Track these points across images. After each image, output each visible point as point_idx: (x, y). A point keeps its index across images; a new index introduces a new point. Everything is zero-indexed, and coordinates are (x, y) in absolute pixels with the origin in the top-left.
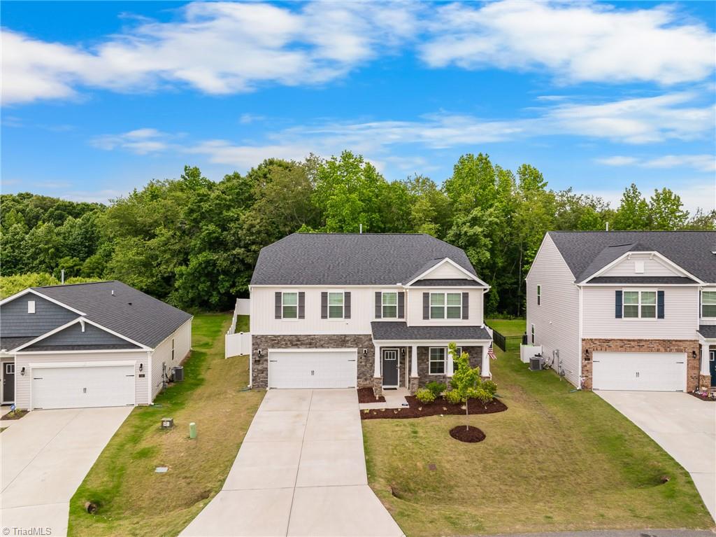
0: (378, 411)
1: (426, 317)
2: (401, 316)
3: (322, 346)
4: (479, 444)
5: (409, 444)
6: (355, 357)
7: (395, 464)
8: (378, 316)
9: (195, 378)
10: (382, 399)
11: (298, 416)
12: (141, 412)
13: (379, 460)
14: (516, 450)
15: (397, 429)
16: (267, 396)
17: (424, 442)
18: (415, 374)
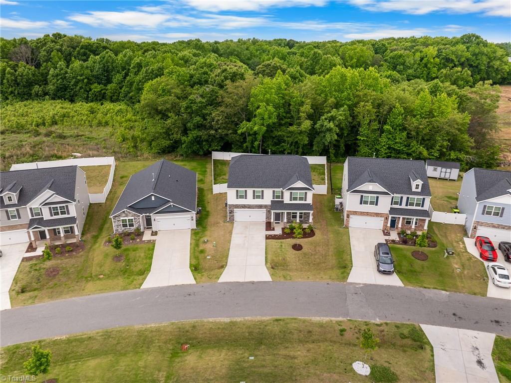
0: (271, 235)
1: (291, 200)
2: (282, 198)
3: (253, 208)
4: (299, 252)
5: (279, 251)
6: (265, 212)
7: (273, 258)
8: (273, 198)
9: (206, 211)
10: (273, 229)
11: (245, 237)
12: (194, 233)
13: (269, 257)
14: (310, 254)
15: (276, 244)
16: (235, 225)
17: (283, 250)
18: (285, 220)
